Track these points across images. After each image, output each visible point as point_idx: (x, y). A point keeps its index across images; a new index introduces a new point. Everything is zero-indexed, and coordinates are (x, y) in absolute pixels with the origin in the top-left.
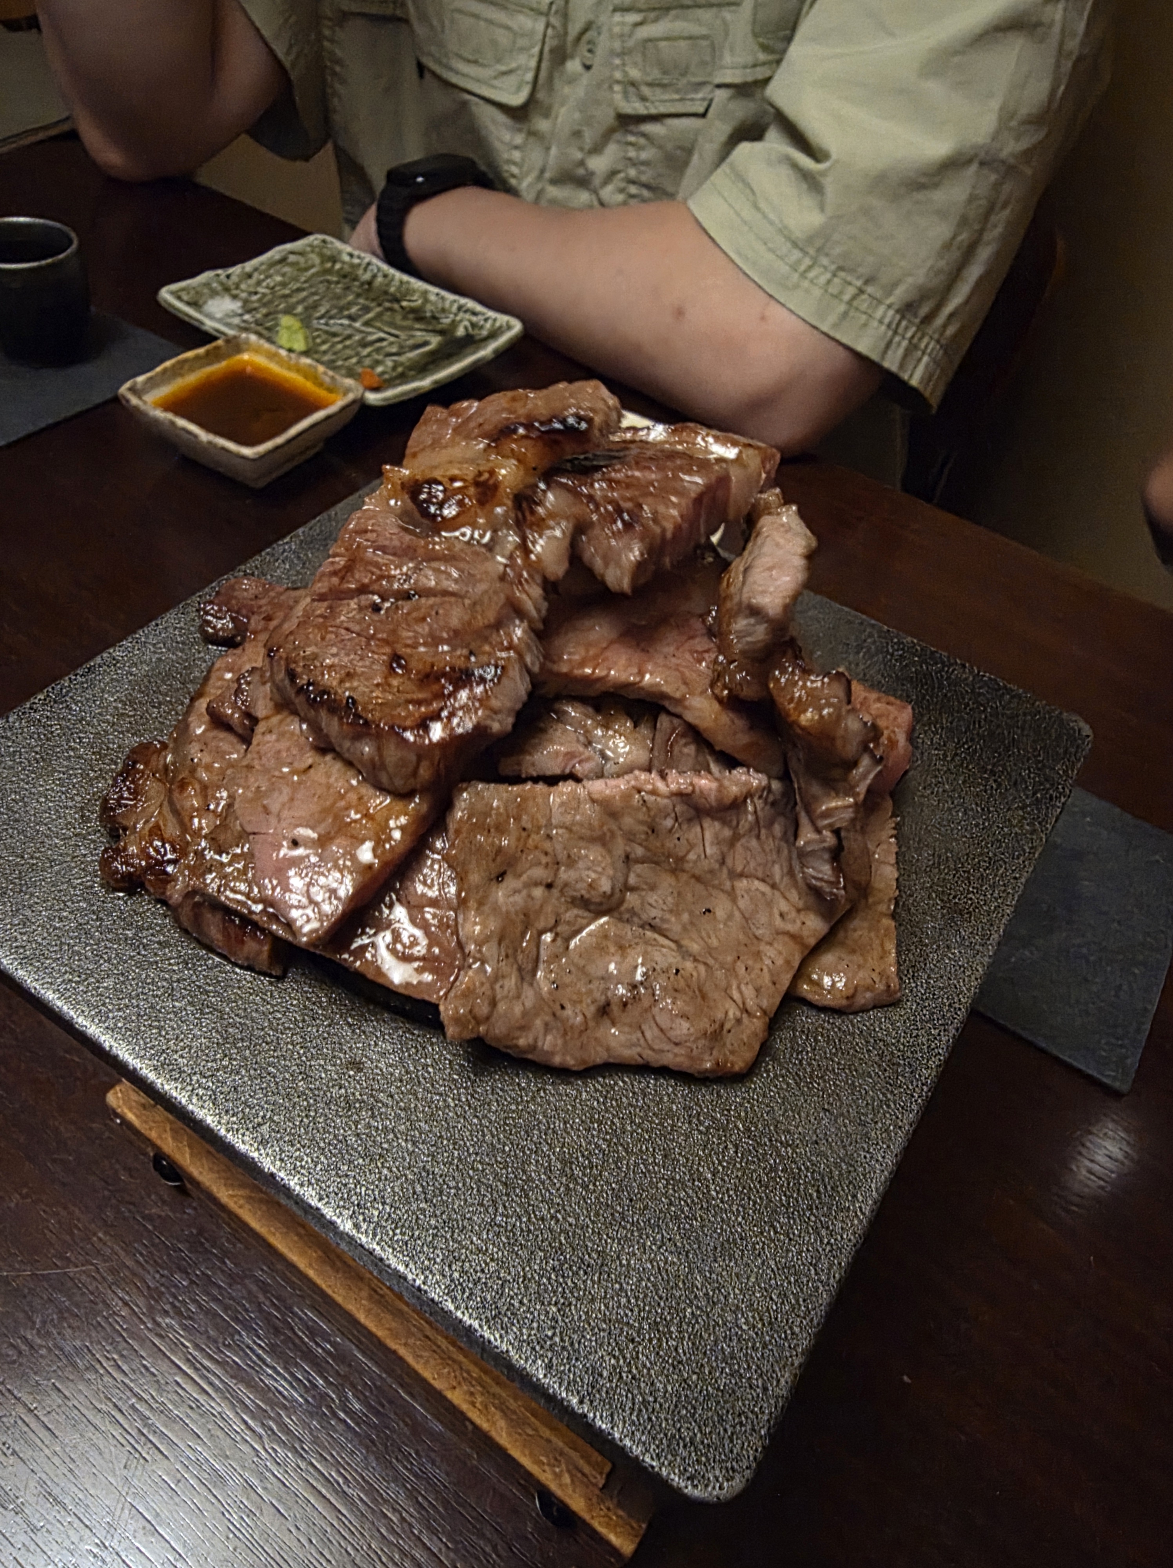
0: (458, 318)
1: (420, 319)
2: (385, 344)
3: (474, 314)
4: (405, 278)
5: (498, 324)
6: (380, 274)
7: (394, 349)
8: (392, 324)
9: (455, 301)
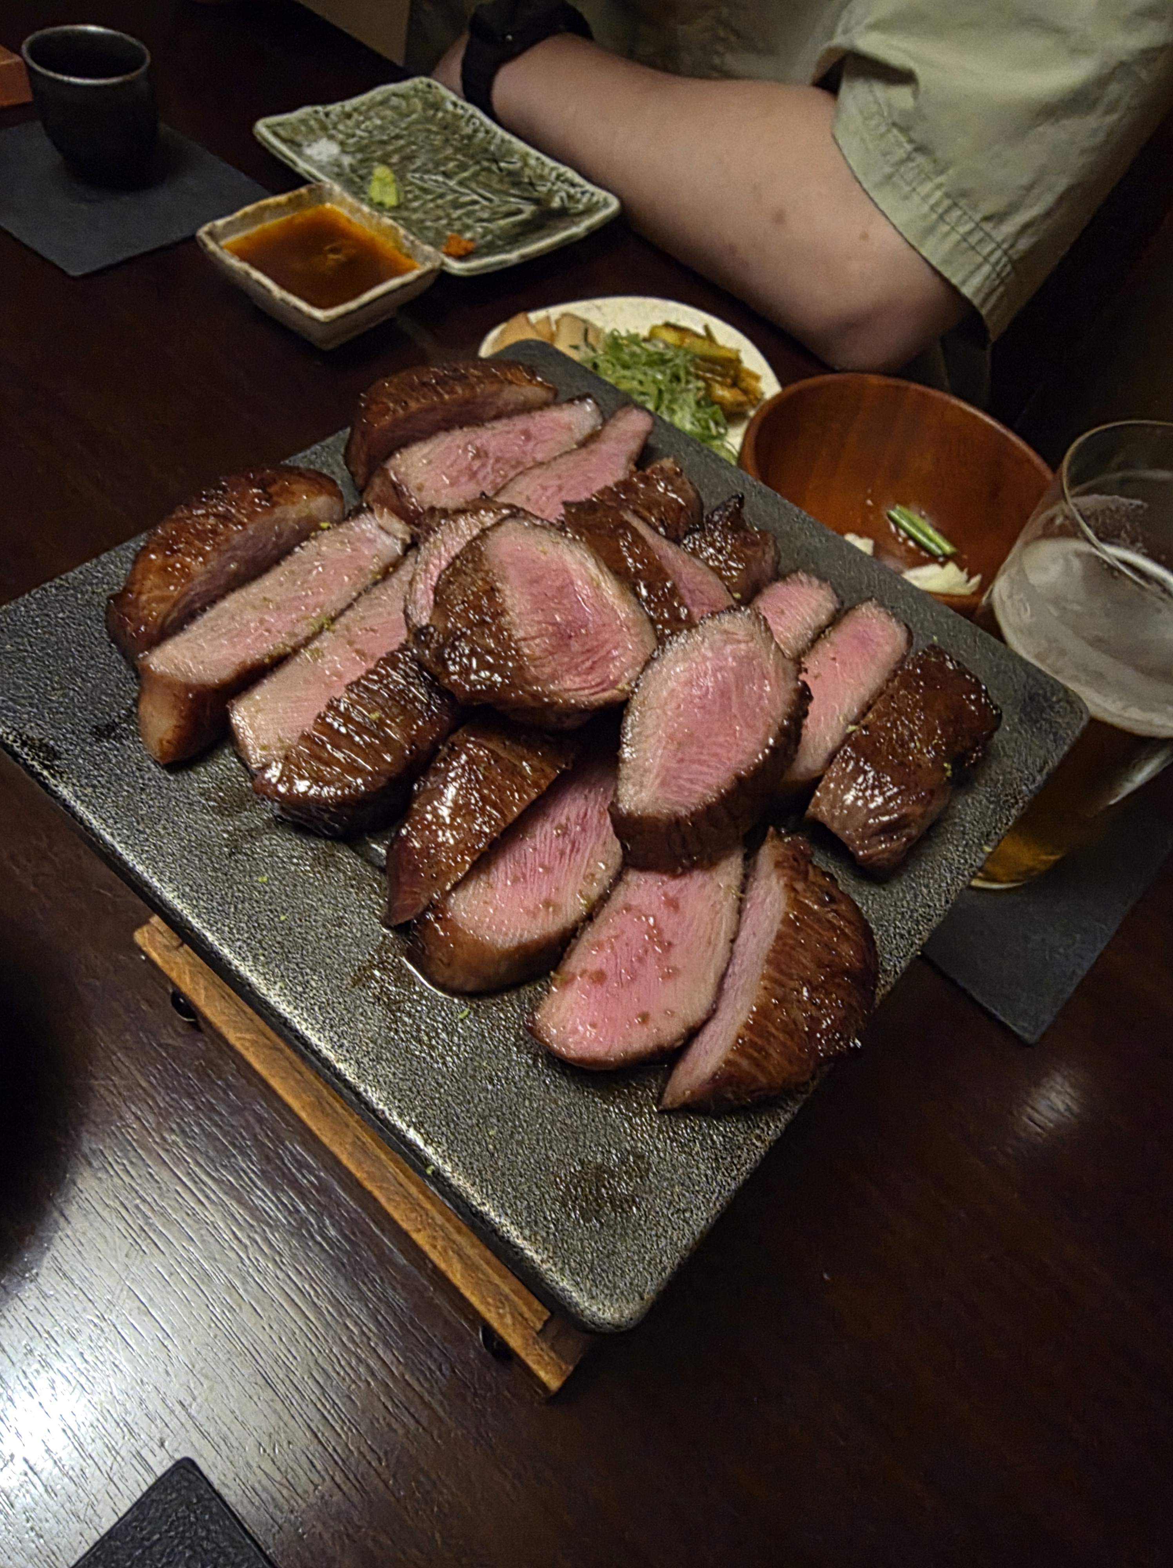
0: (555, 188)
1: (517, 184)
2: (477, 207)
3: (573, 185)
4: (508, 136)
5: (595, 199)
6: (482, 129)
7: (485, 215)
8: (487, 186)
9: (553, 169)
